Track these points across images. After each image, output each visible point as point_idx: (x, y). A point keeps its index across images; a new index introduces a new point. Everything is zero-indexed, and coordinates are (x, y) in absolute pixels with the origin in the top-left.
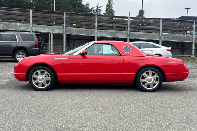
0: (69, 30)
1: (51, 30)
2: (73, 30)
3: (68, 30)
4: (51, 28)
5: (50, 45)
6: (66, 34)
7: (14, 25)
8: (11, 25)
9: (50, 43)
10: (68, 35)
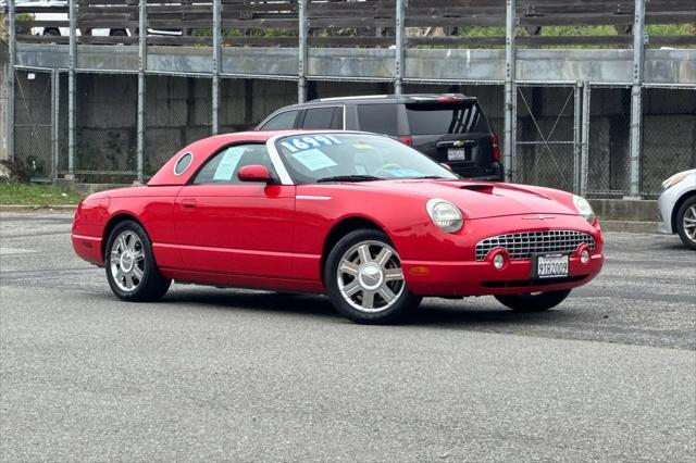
0: (658, 65)
1: (584, 72)
2: (677, 62)
3: (654, 63)
4: (584, 59)
5: (576, 151)
6: (643, 89)
7: (451, 57)
8: (441, 61)
9: (575, 141)
10: (651, 90)
